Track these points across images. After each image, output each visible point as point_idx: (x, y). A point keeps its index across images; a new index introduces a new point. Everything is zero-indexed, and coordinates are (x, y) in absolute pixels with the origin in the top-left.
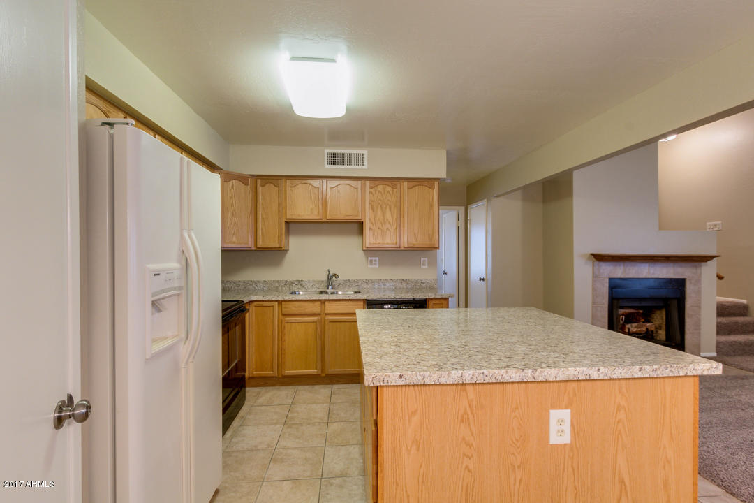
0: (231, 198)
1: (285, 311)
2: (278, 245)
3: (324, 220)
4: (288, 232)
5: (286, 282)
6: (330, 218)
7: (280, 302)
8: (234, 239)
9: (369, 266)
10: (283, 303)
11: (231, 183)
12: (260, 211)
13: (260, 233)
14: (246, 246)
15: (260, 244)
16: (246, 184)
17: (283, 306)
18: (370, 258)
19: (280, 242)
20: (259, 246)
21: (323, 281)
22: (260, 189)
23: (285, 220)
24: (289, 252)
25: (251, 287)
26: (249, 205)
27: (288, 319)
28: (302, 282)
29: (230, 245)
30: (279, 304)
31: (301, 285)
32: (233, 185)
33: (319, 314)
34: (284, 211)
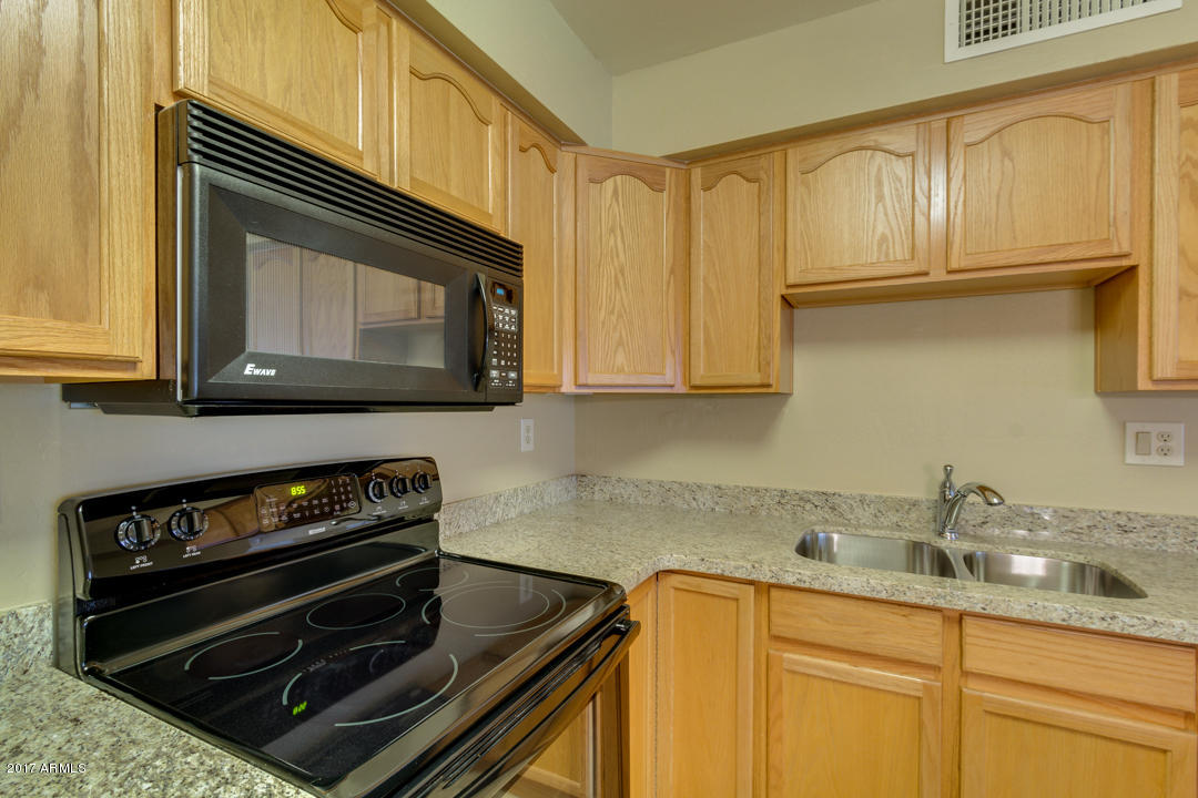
0: (612, 231)
1: (782, 625)
2: (756, 378)
3: (938, 275)
4: (789, 337)
5: (783, 493)
6: (963, 264)
7: (763, 589)
8: (620, 359)
9: (1131, 458)
10: (775, 593)
11: (609, 184)
12: (700, 269)
13: (699, 337)
14: (657, 380)
15: (701, 375)
16: (656, 187)
17: (775, 607)
18: (1132, 428)
19: (763, 365)
20: (697, 382)
21: (915, 504)
22: (700, 198)
23: (780, 290)
24: (791, 399)
25: (679, 503)
26: (666, 250)
27: (793, 657)
28: (837, 500)
29: (606, 379)
30: (757, 591)
31: (833, 509)
32: (615, 191)
33: (936, 669)
34: (777, 257)
